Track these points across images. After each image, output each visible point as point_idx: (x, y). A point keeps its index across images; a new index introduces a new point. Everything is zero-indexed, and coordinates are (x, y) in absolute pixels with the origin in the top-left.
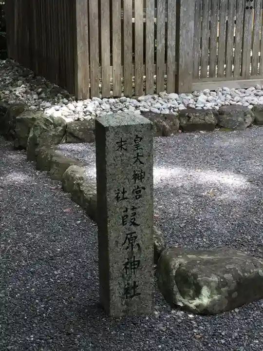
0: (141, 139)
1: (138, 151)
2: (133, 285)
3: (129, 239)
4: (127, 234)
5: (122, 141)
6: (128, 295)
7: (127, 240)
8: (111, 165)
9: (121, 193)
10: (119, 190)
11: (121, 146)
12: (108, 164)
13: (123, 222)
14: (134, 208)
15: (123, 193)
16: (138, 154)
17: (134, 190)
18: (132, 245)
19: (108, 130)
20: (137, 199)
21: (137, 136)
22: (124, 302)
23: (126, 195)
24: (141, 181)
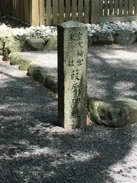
0: (82, 34)
1: (80, 41)
2: (76, 111)
3: (75, 87)
4: (74, 84)
5: (72, 35)
6: (74, 117)
7: (74, 87)
8: (66, 48)
9: (71, 62)
10: (70, 61)
11: (71, 38)
12: (65, 47)
13: (72, 78)
14: (77, 70)
15: (72, 62)
16: (80, 42)
17: (78, 61)
18: (76, 90)
19: (65, 29)
20: (79, 66)
21: (79, 33)
22: (72, 120)
23: (73, 63)
24: (81, 56)
